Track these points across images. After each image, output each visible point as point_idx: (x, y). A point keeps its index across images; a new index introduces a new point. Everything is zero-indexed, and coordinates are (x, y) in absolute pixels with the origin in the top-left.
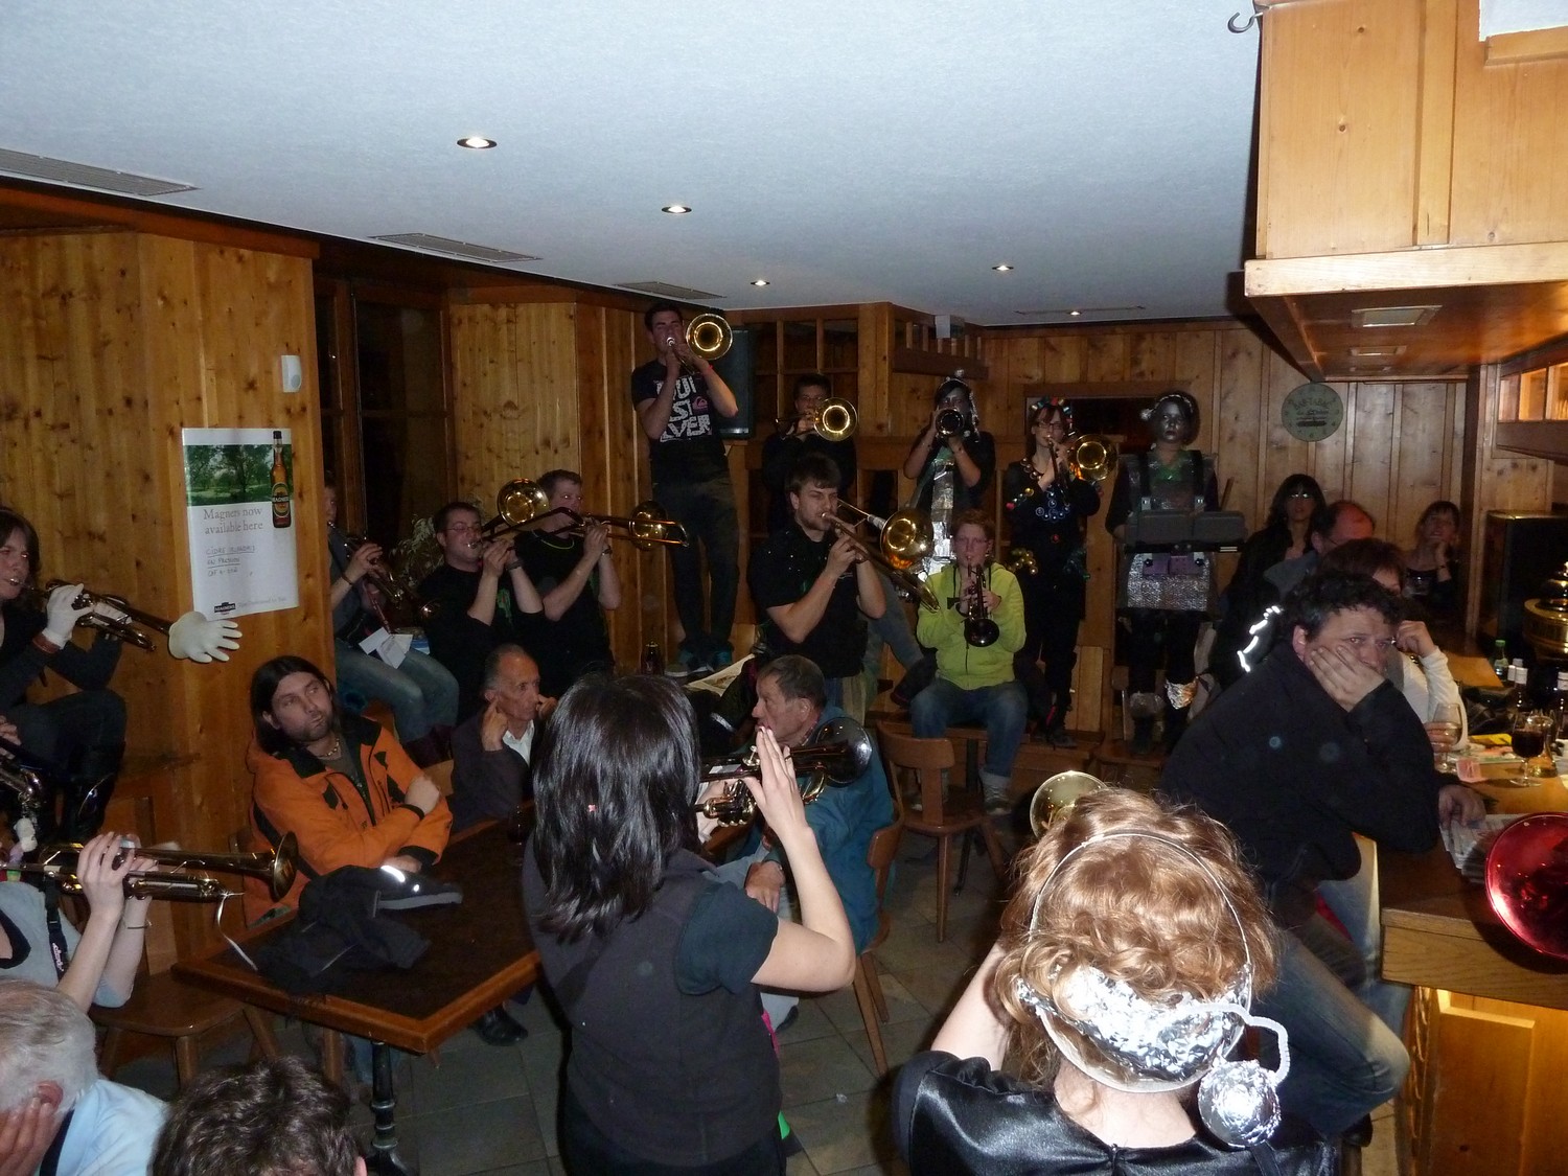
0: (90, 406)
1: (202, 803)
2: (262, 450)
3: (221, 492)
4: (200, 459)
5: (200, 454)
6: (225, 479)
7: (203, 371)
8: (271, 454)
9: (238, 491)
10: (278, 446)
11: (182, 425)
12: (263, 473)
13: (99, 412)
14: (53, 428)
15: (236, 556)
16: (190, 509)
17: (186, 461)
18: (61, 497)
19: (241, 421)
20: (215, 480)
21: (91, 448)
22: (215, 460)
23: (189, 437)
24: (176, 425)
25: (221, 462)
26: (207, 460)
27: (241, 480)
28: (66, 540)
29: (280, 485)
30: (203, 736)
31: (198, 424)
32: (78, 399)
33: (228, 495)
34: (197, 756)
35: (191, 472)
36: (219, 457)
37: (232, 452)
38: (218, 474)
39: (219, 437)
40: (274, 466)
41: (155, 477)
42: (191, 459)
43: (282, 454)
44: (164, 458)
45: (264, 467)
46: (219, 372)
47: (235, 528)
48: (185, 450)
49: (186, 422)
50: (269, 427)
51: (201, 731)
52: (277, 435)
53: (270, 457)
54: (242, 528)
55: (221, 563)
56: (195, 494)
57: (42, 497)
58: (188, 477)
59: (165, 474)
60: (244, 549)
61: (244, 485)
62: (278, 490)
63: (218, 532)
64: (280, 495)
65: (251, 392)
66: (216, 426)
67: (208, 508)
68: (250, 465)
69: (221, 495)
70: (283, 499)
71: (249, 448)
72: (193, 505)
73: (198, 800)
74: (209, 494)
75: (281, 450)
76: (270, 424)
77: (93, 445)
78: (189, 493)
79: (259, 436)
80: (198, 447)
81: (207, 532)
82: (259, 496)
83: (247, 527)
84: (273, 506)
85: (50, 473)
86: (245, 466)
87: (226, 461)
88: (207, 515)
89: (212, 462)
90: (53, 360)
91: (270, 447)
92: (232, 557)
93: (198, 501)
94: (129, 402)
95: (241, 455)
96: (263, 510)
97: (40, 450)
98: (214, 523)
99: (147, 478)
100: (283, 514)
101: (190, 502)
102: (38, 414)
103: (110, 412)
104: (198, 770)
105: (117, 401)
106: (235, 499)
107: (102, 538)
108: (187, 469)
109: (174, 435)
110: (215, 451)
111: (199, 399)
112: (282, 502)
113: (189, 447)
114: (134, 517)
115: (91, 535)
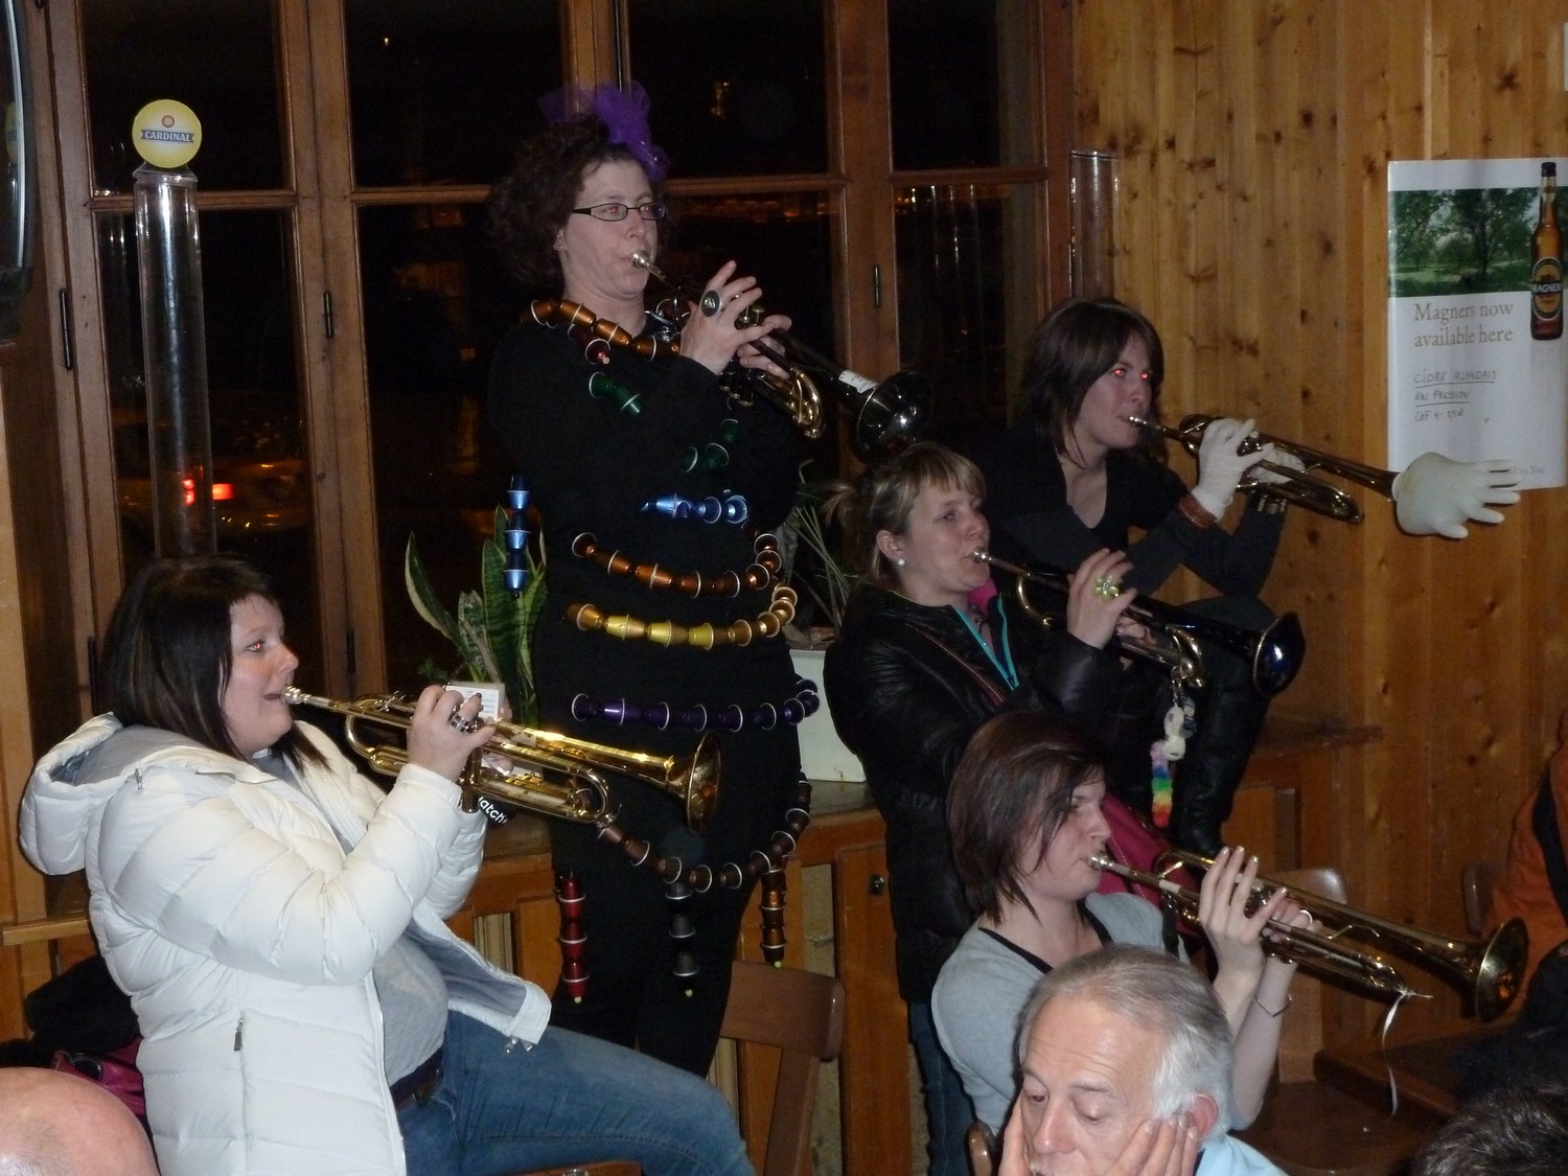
0: (1248, 128)
1: (1378, 816)
2: (1520, 198)
3: (1446, 272)
4: (1414, 214)
5: (1416, 205)
6: (1455, 252)
7: (1428, 60)
8: (1535, 206)
9: (1473, 271)
10: (1548, 190)
11: (1389, 156)
12: (1520, 241)
13: (1260, 137)
14: (1191, 166)
15: (1465, 388)
16: (1393, 301)
17: (1391, 219)
18: (1195, 279)
19: (1488, 146)
20: (1437, 252)
21: (1245, 199)
22: (1439, 217)
23: (1400, 176)
24: (1380, 157)
25: (1448, 221)
26: (1426, 217)
27: (1481, 254)
28: (1198, 350)
29: (1548, 262)
30: (1388, 700)
31: (1414, 153)
32: (1230, 117)
33: (1456, 278)
34: (1375, 733)
35: (1399, 238)
36: (1445, 210)
37: (1468, 202)
38: (1442, 241)
39: (1447, 176)
40: (1540, 226)
41: (1341, 246)
42: (1401, 215)
43: (1555, 205)
44: (1356, 214)
45: (1521, 229)
46: (1455, 61)
47: (1464, 338)
48: (1390, 200)
49: (1396, 151)
50: (1536, 155)
51: (1385, 690)
52: (1549, 170)
53: (1532, 212)
54: (1477, 338)
55: (1438, 400)
56: (1403, 276)
57: (1169, 281)
58: (1393, 246)
59: (1356, 244)
60: (1477, 377)
61: (1485, 263)
62: (1544, 271)
63: (1436, 343)
64: (1546, 280)
65: (1507, 93)
66: (1444, 157)
67: (1423, 300)
68: (1496, 226)
69: (1446, 278)
70: (1552, 288)
71: (1497, 194)
72: (1399, 295)
73: (1371, 809)
74: (1426, 276)
75: (1553, 196)
76: (1537, 149)
77: (1250, 192)
78: (1393, 276)
79: (1514, 172)
80: (1413, 195)
81: (1419, 344)
82: (1509, 281)
83: (1486, 337)
84: (1533, 300)
85: (1182, 241)
86: (1488, 228)
87: (1457, 217)
88: (1421, 314)
89: (1433, 221)
90: (1196, 54)
91: (1534, 191)
92: (1458, 388)
93: (1408, 289)
94: (1307, 119)
95: (1483, 207)
96: (1516, 306)
97: (1169, 203)
98: (1431, 328)
99: (1327, 248)
100: (1550, 315)
101: (1393, 289)
102: (1171, 144)
103: (1278, 137)
104: (1374, 758)
105: (1289, 119)
106: (1470, 286)
107: (1253, 350)
108: (1391, 233)
109: (1376, 173)
110: (1439, 200)
111: (1419, 109)
112: (1550, 294)
113: (1398, 194)
114: (1303, 314)
115: (1237, 343)
